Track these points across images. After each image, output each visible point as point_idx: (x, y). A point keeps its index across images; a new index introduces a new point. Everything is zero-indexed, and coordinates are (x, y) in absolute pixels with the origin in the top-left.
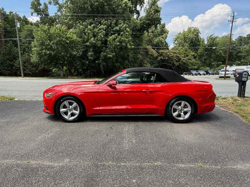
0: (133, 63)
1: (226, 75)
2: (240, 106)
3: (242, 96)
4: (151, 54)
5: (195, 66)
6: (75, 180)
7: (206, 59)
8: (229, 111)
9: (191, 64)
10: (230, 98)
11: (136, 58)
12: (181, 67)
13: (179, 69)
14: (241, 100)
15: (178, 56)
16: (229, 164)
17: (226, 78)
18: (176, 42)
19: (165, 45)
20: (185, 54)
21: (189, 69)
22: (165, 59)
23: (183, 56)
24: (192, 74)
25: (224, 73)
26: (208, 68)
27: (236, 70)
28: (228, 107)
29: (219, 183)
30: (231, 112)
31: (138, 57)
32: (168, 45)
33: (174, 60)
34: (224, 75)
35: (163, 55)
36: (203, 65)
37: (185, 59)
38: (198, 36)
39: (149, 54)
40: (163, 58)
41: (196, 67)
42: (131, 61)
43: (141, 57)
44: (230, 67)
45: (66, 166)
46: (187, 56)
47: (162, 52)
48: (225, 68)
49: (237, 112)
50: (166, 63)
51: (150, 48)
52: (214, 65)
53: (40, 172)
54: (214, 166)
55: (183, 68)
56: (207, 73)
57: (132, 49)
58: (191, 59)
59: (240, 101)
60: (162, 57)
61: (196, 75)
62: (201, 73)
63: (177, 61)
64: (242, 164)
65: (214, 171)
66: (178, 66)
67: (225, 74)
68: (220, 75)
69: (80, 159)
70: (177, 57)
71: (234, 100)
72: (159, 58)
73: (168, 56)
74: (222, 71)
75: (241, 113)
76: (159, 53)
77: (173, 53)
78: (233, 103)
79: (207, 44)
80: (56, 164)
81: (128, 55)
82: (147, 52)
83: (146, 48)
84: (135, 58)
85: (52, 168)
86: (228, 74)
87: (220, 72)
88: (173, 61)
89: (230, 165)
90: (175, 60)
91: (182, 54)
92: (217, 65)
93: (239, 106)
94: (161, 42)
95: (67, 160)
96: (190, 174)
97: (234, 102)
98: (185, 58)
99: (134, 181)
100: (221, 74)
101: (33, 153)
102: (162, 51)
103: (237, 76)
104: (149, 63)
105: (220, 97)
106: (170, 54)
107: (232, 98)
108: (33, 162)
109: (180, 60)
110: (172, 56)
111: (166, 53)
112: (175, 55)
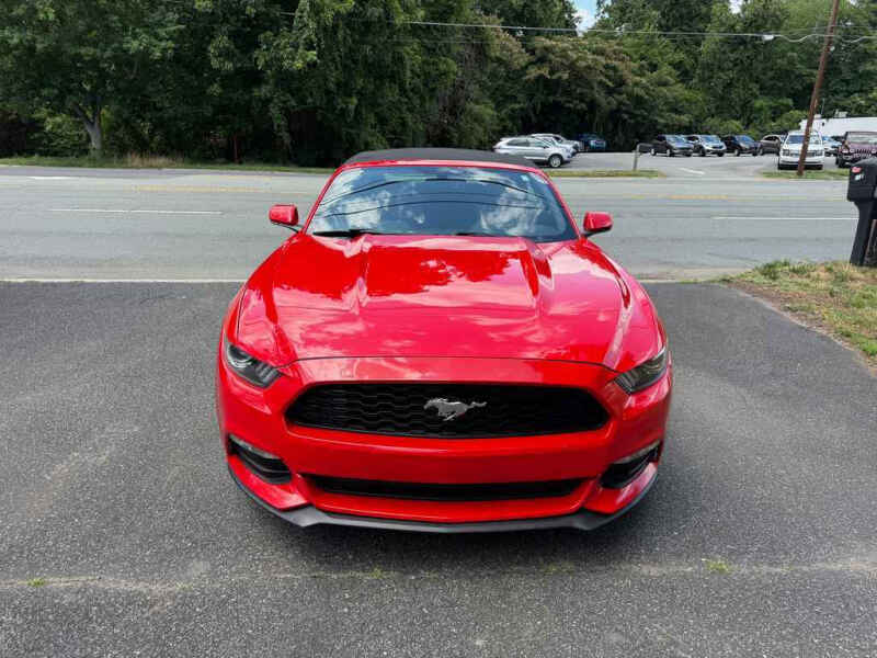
0: (422, 98)
1: (808, 159)
2: (859, 307)
3: (866, 259)
4: (498, 54)
5: (680, 113)
6: (251, 651)
7: (729, 85)
8: (820, 330)
9: (666, 104)
10: (823, 268)
11: (434, 73)
12: (626, 116)
13: (616, 126)
14: (862, 276)
15: (615, 69)
16: (821, 554)
17: (805, 172)
19: (562, 12)
20: (642, 58)
21: (658, 127)
22: (560, 77)
23: (634, 66)
24: (670, 147)
25: (798, 147)
26: (735, 124)
27: (847, 133)
28: (813, 313)
29: (784, 632)
30: (825, 333)
31: (443, 67)
32: (575, 15)
33: (595, 85)
34: (797, 159)
35: (550, 61)
36: (717, 108)
37: (644, 81)
39: (493, 54)
40: (550, 74)
41: (685, 119)
42: (412, 90)
43: (455, 67)
44: (824, 120)
45: (203, 593)
46: (654, 67)
47: (546, 49)
48: (804, 124)
49: (848, 336)
50: (562, 99)
51: (495, 30)
52: (761, 109)
53: (100, 625)
54: (765, 568)
55: (632, 121)
56: (732, 147)
57: (415, 30)
58: (665, 84)
59: (859, 284)
60: (545, 71)
61: (686, 153)
62: (708, 146)
63: (610, 92)
64: (862, 554)
65: (767, 586)
66: (614, 115)
67: (805, 152)
68: (783, 158)
69: (253, 559)
70: (611, 73)
71: (837, 277)
72: (533, 72)
73: (572, 66)
74: (794, 140)
75: (864, 340)
76: (532, 52)
77: (594, 53)
78: (832, 294)
79: (738, 15)
80: (157, 588)
81: (399, 60)
82: (479, 45)
83: (477, 29)
84: (427, 74)
85: (144, 605)
86: (814, 154)
87: (785, 146)
88: (592, 88)
89: (822, 561)
90: (600, 83)
91: (631, 57)
92: (774, 113)
93: (854, 305)
95: (199, 568)
96: (681, 605)
97: (836, 289)
98: (642, 75)
99: (479, 643)
100: (787, 153)
101: (50, 543)
102: (548, 43)
103: (858, 178)
104: (490, 97)
105: (786, 264)
106: (579, 59)
107: (829, 270)
108: (57, 583)
109: (621, 85)
110: (589, 67)
111: (564, 50)
112: (602, 60)
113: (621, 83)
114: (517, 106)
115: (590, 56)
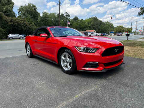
15: (25, 23)
18: (20, 13)
20: (29, 22)
22: (15, 24)
23: (28, 23)
32: (15, 14)
35: (13, 21)
37: (30, 25)
38: (36, 10)
40: (13, 24)
46: (31, 23)
47: (12, 19)
50: (16, 28)
55: (29, 32)
58: (33, 26)
63: (25, 27)
66: (26, 31)
73: (17, 22)
88: (21, 26)
94: (9, 11)
110: (20, 23)
111: (15, 19)
112: (23, 22)
113: (26, 25)
114: (7, 29)
115: (20, 21)
